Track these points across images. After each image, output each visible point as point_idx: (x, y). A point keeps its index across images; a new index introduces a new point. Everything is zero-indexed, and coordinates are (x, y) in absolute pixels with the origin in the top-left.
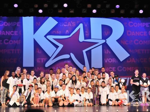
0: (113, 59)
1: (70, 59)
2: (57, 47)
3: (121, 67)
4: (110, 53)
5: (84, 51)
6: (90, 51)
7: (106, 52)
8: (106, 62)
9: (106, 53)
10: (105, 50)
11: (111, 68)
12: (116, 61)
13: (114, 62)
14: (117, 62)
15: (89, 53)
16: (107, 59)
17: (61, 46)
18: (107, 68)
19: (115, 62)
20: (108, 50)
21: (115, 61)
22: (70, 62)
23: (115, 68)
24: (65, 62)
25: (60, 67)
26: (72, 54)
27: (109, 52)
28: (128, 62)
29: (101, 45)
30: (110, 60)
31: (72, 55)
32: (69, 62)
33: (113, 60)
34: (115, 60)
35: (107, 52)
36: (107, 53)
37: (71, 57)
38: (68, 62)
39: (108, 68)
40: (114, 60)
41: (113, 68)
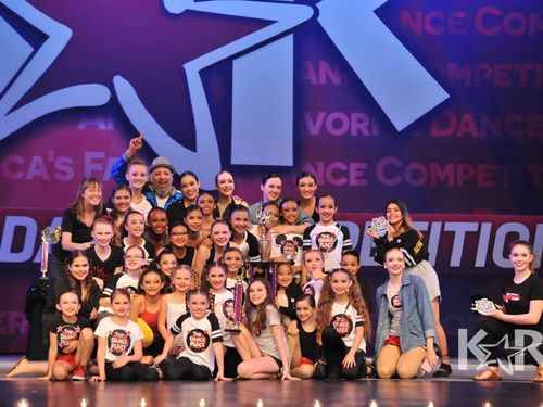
0: (355, 116)
1: (113, 108)
2: (36, 38)
3: (396, 161)
4: (336, 80)
5: (193, 69)
6: (225, 66)
7: (318, 79)
8: (314, 130)
9: (314, 81)
10: (309, 64)
11: (344, 167)
12: (369, 128)
13: (359, 130)
14: (375, 132)
15: (219, 80)
16: (322, 115)
17: (59, 36)
18: (321, 165)
19: (366, 133)
20: (324, 67)
21: (363, 127)
22: (111, 127)
23: (363, 166)
24: (81, 126)
25: (51, 154)
26: (120, 83)
27: (331, 74)
28: (435, 132)
29: (290, 38)
30: (337, 124)
31: (125, 89)
32: (104, 126)
33: (355, 124)
34: (366, 123)
35: (323, 74)
36: (323, 81)
37: (114, 97)
38: (102, 126)
39: (326, 166)
40: (360, 121)
41: (353, 167)
